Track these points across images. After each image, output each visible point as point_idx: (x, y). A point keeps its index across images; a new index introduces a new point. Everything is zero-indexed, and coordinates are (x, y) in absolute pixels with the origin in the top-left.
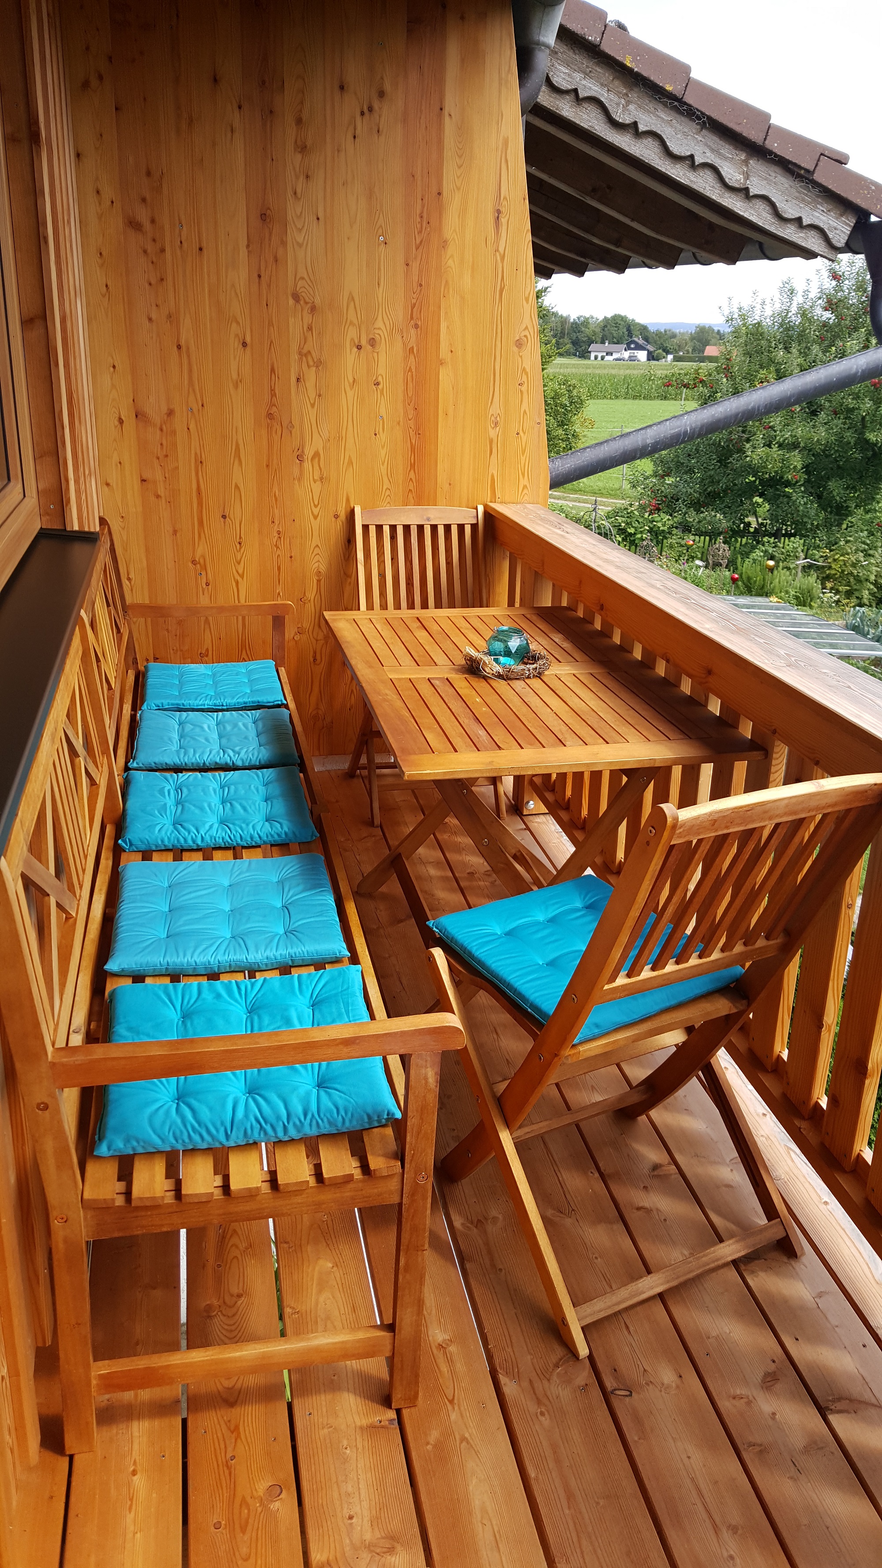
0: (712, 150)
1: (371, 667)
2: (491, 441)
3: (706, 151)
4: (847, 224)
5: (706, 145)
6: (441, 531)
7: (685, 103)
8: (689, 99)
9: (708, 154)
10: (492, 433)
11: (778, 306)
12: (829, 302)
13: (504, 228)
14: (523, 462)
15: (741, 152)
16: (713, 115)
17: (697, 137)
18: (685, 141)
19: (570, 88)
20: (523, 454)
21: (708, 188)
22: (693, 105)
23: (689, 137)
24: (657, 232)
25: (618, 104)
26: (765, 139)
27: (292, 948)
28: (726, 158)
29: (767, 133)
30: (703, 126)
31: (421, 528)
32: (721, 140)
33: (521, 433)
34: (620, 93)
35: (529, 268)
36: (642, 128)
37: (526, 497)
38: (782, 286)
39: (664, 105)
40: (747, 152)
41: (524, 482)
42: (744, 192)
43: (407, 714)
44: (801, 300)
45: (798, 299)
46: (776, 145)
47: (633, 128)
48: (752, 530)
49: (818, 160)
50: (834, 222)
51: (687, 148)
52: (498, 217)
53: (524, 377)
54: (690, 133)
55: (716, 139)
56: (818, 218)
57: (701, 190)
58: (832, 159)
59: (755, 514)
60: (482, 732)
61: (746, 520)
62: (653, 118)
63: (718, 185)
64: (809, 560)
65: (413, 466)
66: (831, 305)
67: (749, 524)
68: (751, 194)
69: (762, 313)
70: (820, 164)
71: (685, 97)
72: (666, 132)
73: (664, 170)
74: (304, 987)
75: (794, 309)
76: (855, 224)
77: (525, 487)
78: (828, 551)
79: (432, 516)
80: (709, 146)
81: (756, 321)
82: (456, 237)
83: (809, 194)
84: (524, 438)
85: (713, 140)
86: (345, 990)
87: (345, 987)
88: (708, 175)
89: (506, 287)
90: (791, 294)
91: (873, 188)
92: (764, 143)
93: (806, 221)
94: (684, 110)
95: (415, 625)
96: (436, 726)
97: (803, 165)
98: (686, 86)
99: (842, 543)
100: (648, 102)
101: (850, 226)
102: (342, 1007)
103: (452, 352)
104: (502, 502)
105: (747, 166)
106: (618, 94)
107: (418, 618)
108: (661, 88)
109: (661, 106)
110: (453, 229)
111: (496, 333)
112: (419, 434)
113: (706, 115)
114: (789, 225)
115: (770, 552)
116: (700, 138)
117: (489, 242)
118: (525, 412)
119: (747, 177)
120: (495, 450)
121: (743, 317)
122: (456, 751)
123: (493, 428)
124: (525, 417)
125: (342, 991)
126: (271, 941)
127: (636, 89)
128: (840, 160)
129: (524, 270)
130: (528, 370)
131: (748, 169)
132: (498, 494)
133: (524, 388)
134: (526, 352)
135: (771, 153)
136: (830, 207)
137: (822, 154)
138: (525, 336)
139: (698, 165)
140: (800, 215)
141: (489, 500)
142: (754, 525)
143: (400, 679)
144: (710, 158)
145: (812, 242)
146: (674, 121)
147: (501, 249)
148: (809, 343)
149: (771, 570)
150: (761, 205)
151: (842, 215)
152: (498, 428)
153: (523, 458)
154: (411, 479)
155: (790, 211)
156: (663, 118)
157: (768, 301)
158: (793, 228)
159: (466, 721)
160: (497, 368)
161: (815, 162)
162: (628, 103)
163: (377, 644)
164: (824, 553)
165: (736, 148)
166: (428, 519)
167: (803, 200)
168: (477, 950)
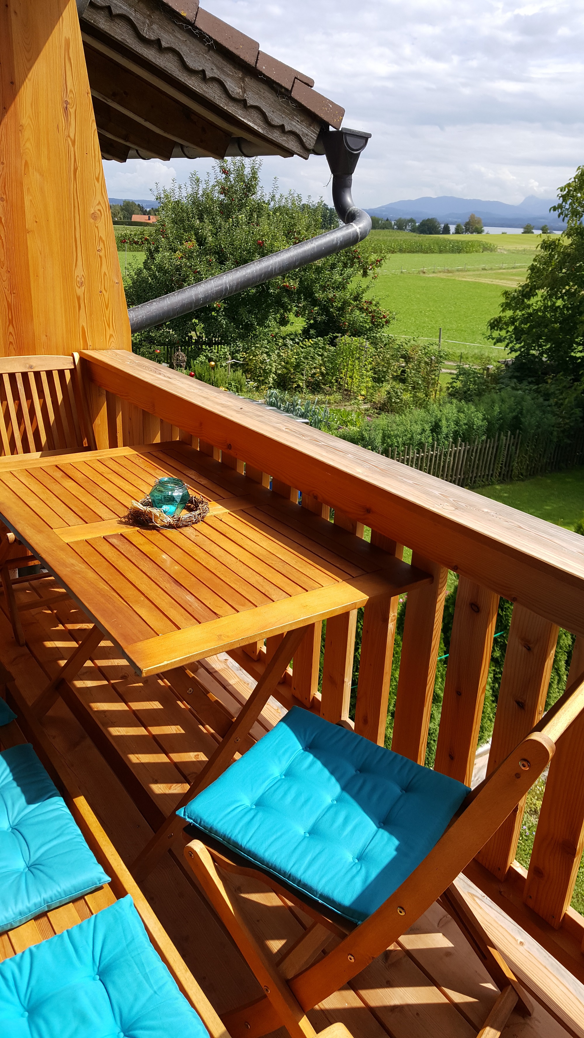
0: (218, 68)
1: (40, 532)
2: (79, 298)
3: (214, 68)
4: (314, 132)
5: (213, 63)
6: (44, 377)
7: (197, 28)
8: (200, 24)
9: (215, 71)
10: (80, 292)
11: (190, 190)
12: (223, 188)
13: (73, 116)
14: (107, 315)
15: (239, 71)
16: (218, 40)
17: (206, 56)
18: (197, 58)
19: (104, 4)
20: (107, 308)
21: (217, 97)
22: (203, 30)
23: (200, 56)
24: (165, 131)
25: (144, 23)
26: (256, 63)
27: (46, 892)
28: (228, 75)
29: (258, 57)
30: (210, 48)
31: (25, 375)
32: (223, 60)
33: (104, 291)
34: (145, 14)
35: (97, 153)
36: (164, 44)
37: (113, 344)
38: (191, 176)
39: (180, 28)
40: (243, 72)
41: (110, 332)
42: (243, 103)
43: (107, 588)
44: (205, 186)
45: (202, 186)
46: (264, 68)
47: (156, 44)
48: (194, 341)
49: (294, 82)
50: (305, 130)
51: (199, 64)
52: (66, 108)
53: (102, 244)
54: (201, 52)
55: (219, 58)
56: (295, 126)
57: (212, 99)
58: (302, 82)
59: (195, 330)
60: (189, 598)
61: (189, 334)
62: (172, 37)
63: (223, 96)
64: (234, 360)
65: (11, 322)
66: (224, 191)
67: (191, 337)
68: (248, 105)
69: (181, 194)
70: (295, 85)
71: (196, 22)
72: (183, 50)
73: (183, 81)
74: (81, 951)
75: (201, 192)
76: (320, 132)
77: (111, 336)
78: (245, 354)
79: (34, 365)
80: (215, 64)
81: (177, 200)
82: (30, 123)
83: (288, 107)
84: (106, 296)
85: (218, 59)
86: (131, 942)
87: (129, 938)
88: (216, 86)
89: (79, 168)
90: (198, 182)
91: (331, 106)
92: (256, 65)
93: (287, 128)
94: (197, 33)
95: (58, 475)
96: (143, 598)
97: (283, 85)
98: (197, 14)
99: (253, 348)
100: (167, 24)
101: (316, 134)
102: (138, 972)
103: (36, 222)
104: (93, 349)
105: (243, 82)
106: (142, 14)
107: (56, 466)
108: (178, 13)
109: (176, 28)
110: (27, 114)
111: (74, 207)
112: (14, 293)
113: (213, 39)
114: (275, 130)
115: (210, 356)
116: (208, 57)
117: (60, 128)
118: (105, 273)
119: (244, 92)
120: (82, 305)
121: (167, 197)
122: (179, 628)
123: (79, 287)
124: (106, 278)
125: (127, 946)
126: (18, 889)
127: (157, 13)
128: (308, 83)
129: (93, 154)
130: (104, 239)
131: (244, 85)
132: (89, 343)
133: (102, 254)
134: (101, 224)
135: (261, 73)
136: (302, 119)
137: (296, 78)
138: (99, 210)
139: (208, 79)
140: (283, 123)
141: (82, 347)
142: (195, 337)
143: (77, 543)
144: (215, 73)
145: (292, 144)
146: (188, 42)
147: (72, 135)
148: (213, 215)
149: (213, 368)
150: (255, 114)
151: (310, 125)
152: (83, 288)
153: (107, 312)
154: (10, 333)
155: (276, 119)
156: (179, 38)
157: (183, 186)
158: (278, 133)
159: (168, 585)
160: (78, 236)
161: (292, 83)
162: (152, 23)
163: (33, 502)
164: (242, 355)
165: (235, 67)
166: (31, 367)
167: (284, 112)
168: (243, 837)
